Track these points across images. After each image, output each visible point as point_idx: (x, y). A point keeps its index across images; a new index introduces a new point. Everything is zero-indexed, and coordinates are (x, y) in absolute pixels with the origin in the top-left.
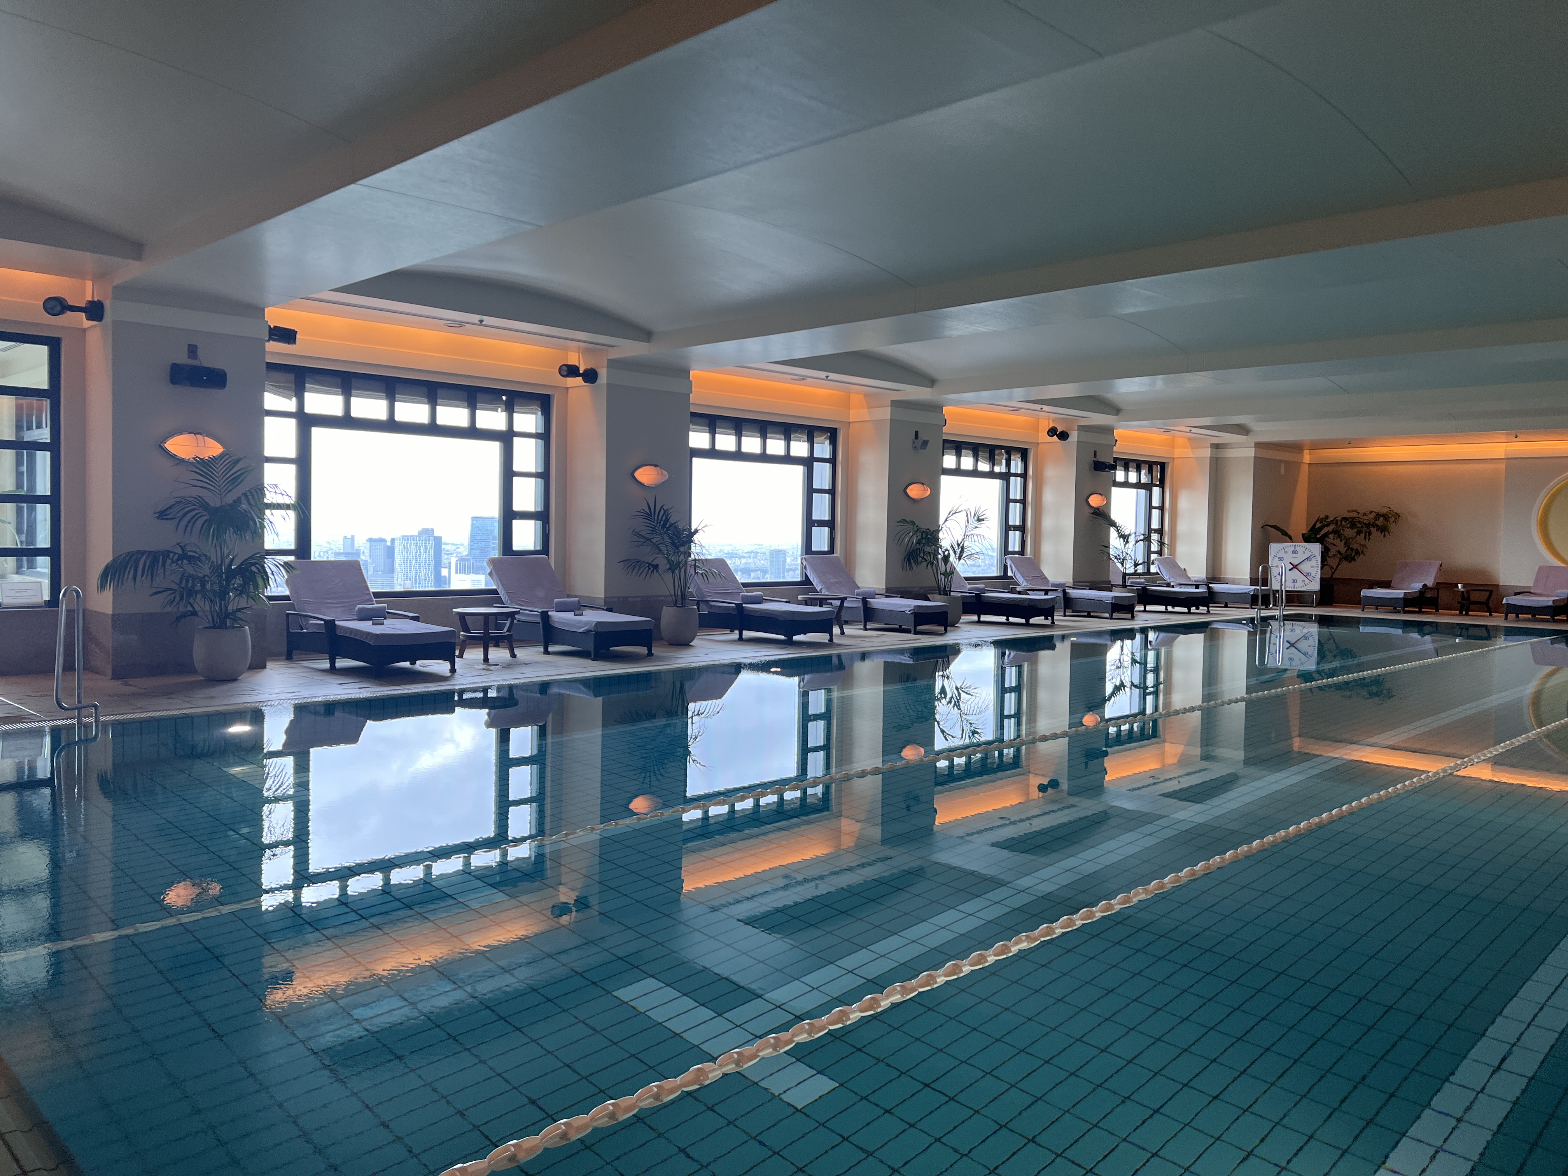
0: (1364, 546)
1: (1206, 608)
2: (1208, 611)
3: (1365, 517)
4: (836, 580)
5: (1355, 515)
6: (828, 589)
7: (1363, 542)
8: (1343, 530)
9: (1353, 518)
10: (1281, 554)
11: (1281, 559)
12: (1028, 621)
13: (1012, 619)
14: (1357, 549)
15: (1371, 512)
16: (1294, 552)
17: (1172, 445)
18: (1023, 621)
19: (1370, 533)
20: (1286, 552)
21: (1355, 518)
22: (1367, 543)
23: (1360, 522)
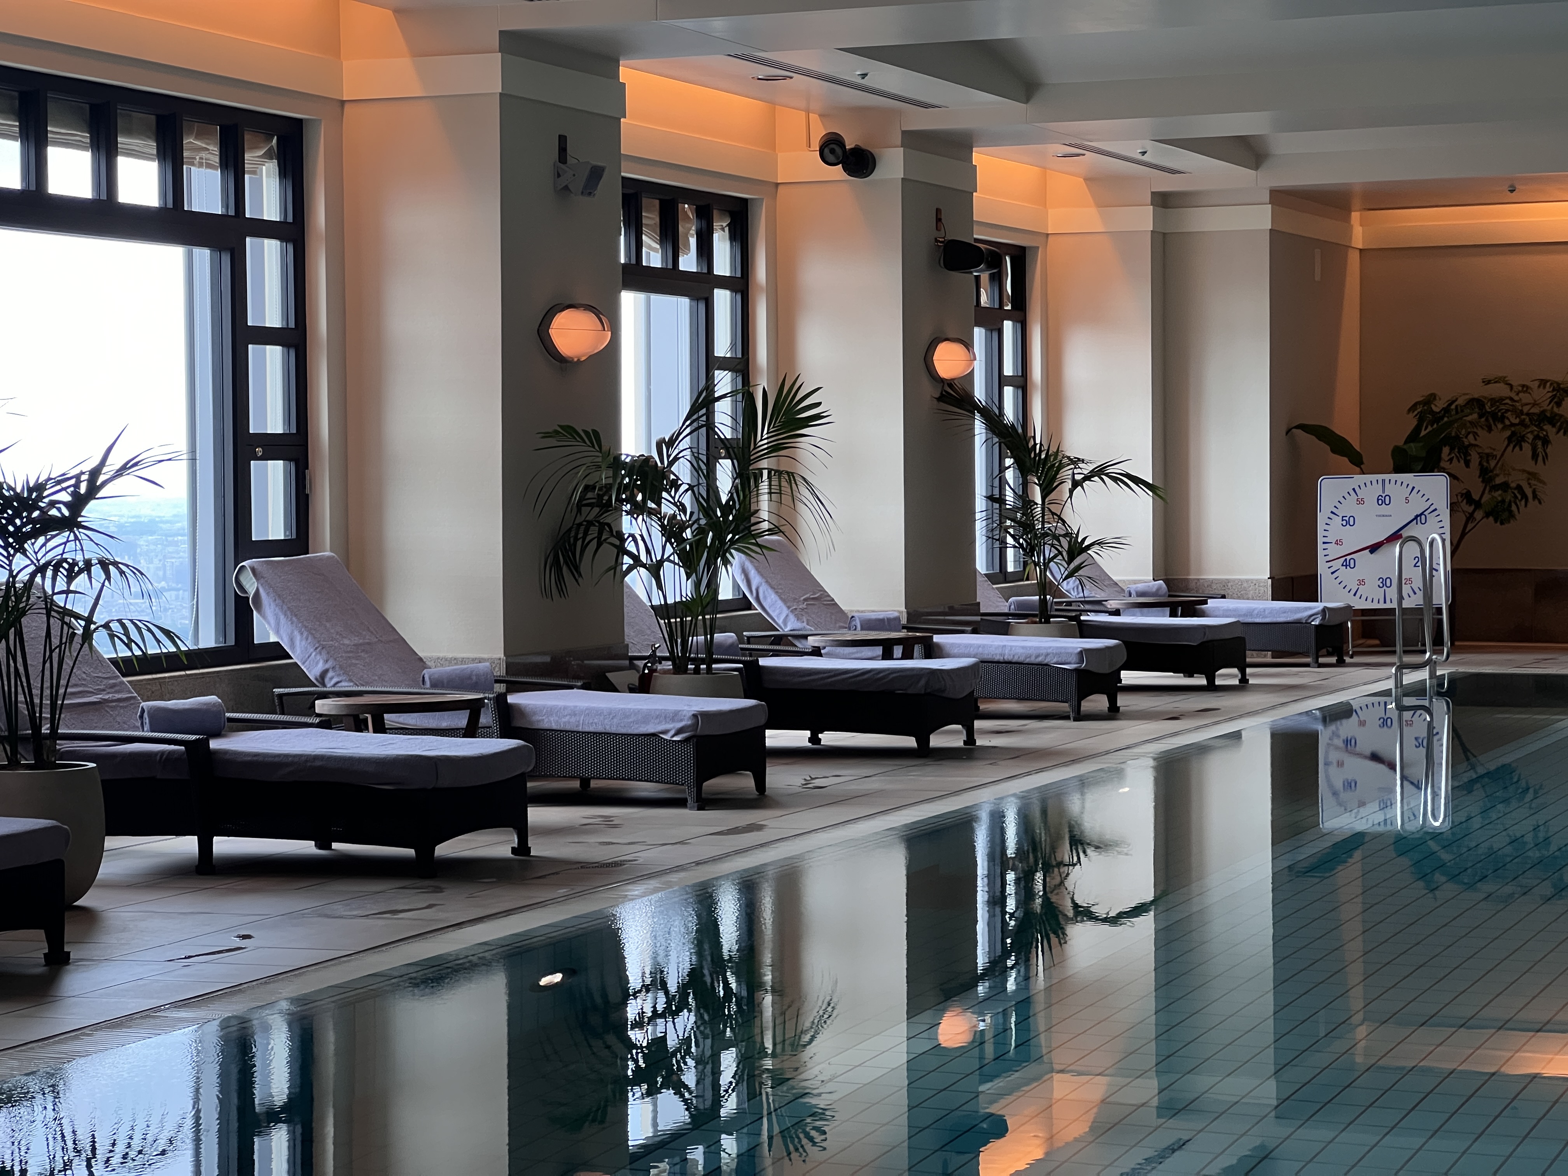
0: (1533, 475)
1: (1235, 671)
2: (1244, 680)
3: (1525, 398)
4: (356, 640)
5: (1499, 390)
6: (344, 670)
7: (1530, 466)
8: (1475, 434)
9: (1494, 401)
10: (1349, 508)
11: (1348, 522)
12: (923, 741)
13: (829, 738)
14: (1519, 488)
15: (1543, 383)
16: (1382, 500)
17: (1041, 197)
18: (910, 742)
19: (1546, 442)
20: (1361, 502)
21: (1501, 399)
22: (1539, 468)
23: (1519, 413)
